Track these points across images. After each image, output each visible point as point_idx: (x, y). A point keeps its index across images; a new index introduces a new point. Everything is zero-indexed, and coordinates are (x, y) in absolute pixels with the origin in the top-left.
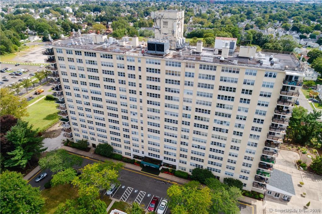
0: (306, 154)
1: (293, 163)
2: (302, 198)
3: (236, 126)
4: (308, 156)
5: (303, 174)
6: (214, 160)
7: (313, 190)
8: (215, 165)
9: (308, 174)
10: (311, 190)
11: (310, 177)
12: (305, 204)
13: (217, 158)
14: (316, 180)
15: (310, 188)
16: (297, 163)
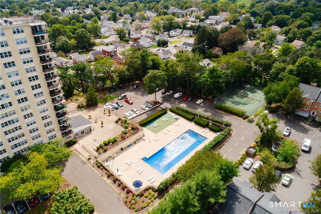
0: (79, 100)
1: (75, 110)
2: (96, 123)
3: (16, 94)
4: (81, 100)
5: (86, 112)
6: (16, 142)
7: (98, 116)
8: (20, 145)
9: (89, 109)
10: (97, 116)
11: (91, 110)
12: (101, 125)
13: (18, 137)
14: (96, 110)
15: (96, 116)
16: (78, 108)
